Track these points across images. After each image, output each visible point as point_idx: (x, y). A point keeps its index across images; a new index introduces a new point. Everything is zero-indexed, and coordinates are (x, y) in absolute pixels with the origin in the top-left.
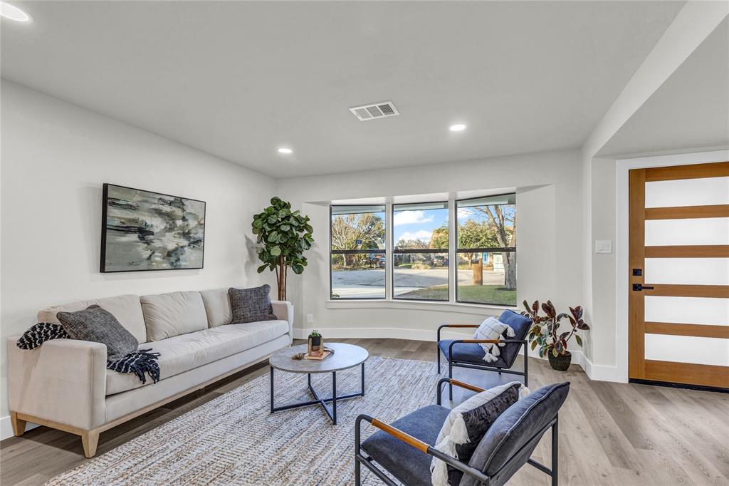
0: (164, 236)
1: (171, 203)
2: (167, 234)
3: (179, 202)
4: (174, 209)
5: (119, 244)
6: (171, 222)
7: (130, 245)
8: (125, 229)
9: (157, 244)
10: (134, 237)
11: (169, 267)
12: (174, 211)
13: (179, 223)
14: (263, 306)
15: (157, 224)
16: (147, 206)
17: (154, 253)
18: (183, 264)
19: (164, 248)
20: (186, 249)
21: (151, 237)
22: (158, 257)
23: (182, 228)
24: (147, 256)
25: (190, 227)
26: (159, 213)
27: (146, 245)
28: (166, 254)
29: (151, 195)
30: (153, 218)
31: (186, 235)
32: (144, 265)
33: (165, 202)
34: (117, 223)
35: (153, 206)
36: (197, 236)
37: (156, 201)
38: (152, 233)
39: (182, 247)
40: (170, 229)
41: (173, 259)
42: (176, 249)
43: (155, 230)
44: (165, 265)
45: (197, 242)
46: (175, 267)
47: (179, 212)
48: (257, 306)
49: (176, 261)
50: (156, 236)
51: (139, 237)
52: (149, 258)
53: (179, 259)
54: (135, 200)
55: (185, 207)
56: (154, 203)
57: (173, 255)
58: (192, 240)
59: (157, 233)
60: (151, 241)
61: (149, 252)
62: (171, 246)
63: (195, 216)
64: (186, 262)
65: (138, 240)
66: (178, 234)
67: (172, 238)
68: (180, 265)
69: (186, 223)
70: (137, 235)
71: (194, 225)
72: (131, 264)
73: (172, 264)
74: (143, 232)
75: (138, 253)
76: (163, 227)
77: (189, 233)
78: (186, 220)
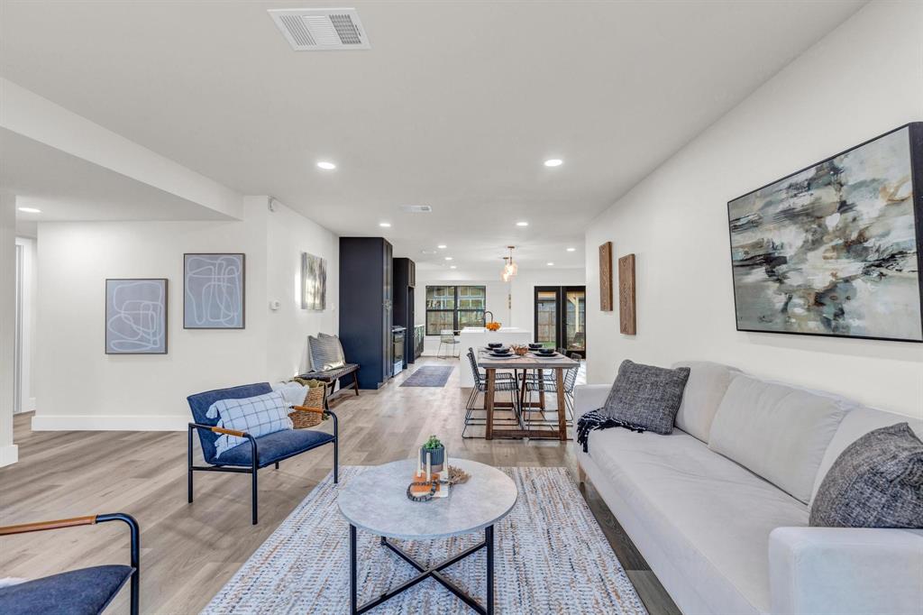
0: (806, 260)
1: (810, 185)
2: (811, 255)
3: (829, 171)
4: (816, 193)
5: (747, 286)
6: (815, 226)
7: (759, 287)
8: (750, 263)
9: (794, 280)
10: (761, 273)
11: (822, 330)
12: (818, 199)
13: (833, 221)
16: (772, 211)
17: (790, 298)
18: (853, 322)
19: (806, 289)
20: (857, 283)
21: (783, 268)
22: (799, 307)
23: (842, 231)
24: (781, 305)
25: (862, 224)
26: (791, 215)
27: (777, 285)
28: (812, 300)
31: (853, 246)
32: (778, 323)
33: (797, 189)
34: (741, 255)
35: (781, 207)
36: (884, 243)
37: (784, 195)
38: (783, 261)
39: (847, 280)
40: (814, 242)
41: (828, 311)
42: (832, 288)
43: (788, 253)
45: (888, 260)
46: (835, 330)
47: (829, 196)
49: (836, 316)
50: (791, 264)
51: (767, 272)
52: (785, 310)
53: (843, 313)
55: (842, 177)
56: (782, 201)
57: (827, 300)
58: (873, 257)
59: (792, 257)
60: (784, 276)
61: (783, 298)
62: (821, 282)
63: (875, 187)
64: (860, 317)
65: (766, 276)
66: (834, 248)
67: (821, 263)
68: (847, 327)
69: (850, 215)
70: (764, 269)
71: (875, 214)
72: (762, 319)
73: (827, 322)
74: (771, 261)
75: (769, 301)
76: (800, 243)
77: (861, 239)
78: (851, 208)
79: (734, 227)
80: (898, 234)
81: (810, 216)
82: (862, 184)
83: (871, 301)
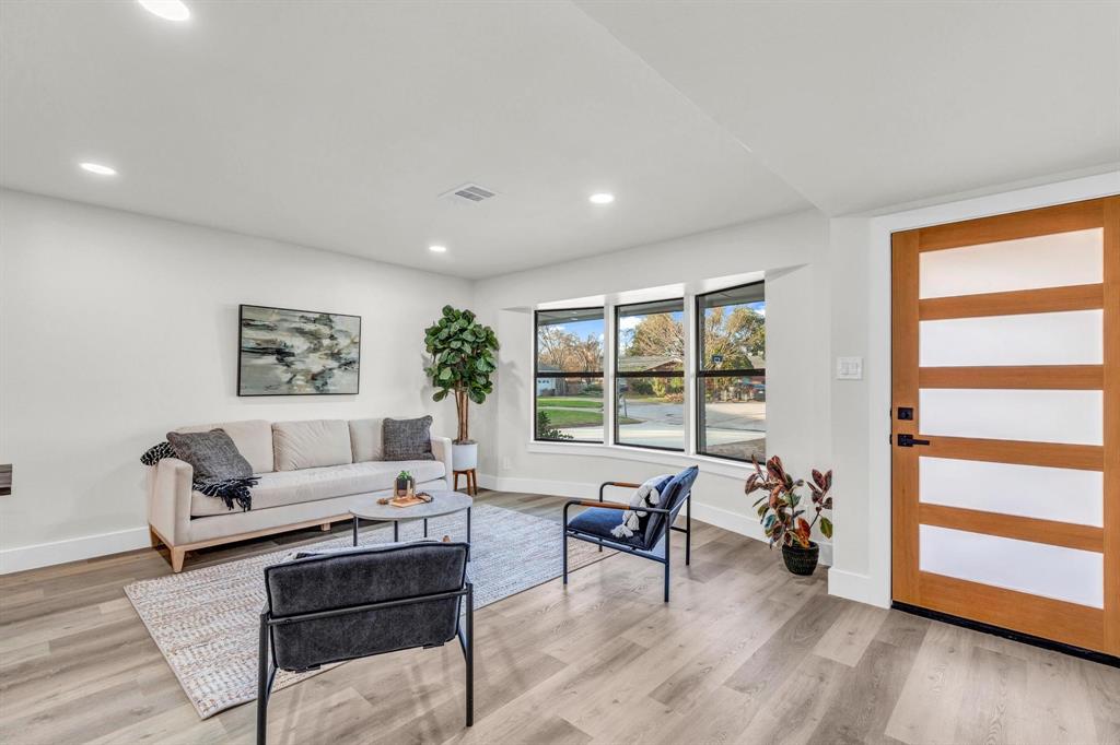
0: (307, 357)
1: (315, 321)
2: (311, 355)
3: (326, 318)
4: (319, 326)
5: (254, 367)
6: (316, 342)
7: (268, 368)
8: (262, 351)
9: (298, 366)
10: (271, 359)
11: (314, 392)
12: (319, 330)
13: (326, 342)
14: (417, 442)
16: (286, 325)
17: (295, 376)
18: (331, 388)
19: (308, 371)
20: (335, 371)
21: (292, 359)
22: (300, 381)
23: (330, 348)
24: (287, 379)
25: (340, 347)
26: (301, 332)
27: (285, 368)
28: (309, 377)
29: (292, 313)
30: (294, 339)
31: (335, 356)
32: (284, 389)
33: (308, 320)
34: (252, 344)
35: (294, 325)
36: (349, 357)
37: (297, 320)
38: (293, 355)
39: (330, 369)
40: (314, 349)
41: (319, 383)
42: (323, 372)
43: (296, 351)
44: (310, 390)
45: (349, 363)
46: (322, 392)
47: (325, 330)
48: (410, 441)
49: (323, 385)
50: (297, 358)
51: (277, 359)
52: (290, 382)
53: (327, 383)
54: (273, 319)
55: (333, 324)
56: (295, 322)
57: (319, 378)
58: (343, 361)
59: (299, 354)
60: (292, 363)
61: (289, 376)
62: (316, 369)
63: (346, 334)
64: (335, 385)
65: (276, 362)
66: (326, 354)
67: (317, 360)
68: (328, 390)
69: (335, 342)
70: (275, 357)
71: (346, 344)
72: (268, 388)
73: (318, 388)
74: (282, 354)
75: (277, 377)
76: (306, 347)
77: (339, 353)
78: (336, 339)
79: (244, 323)
80: (354, 355)
81: (314, 336)
82: (341, 331)
83: (340, 379)
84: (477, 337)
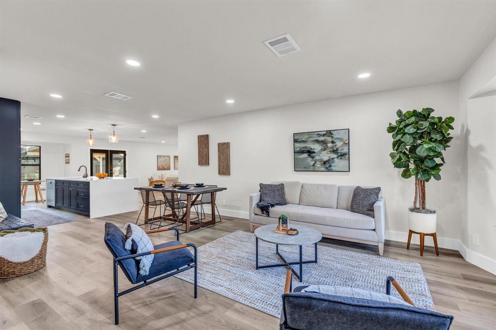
0: (321, 153)
1: (324, 135)
2: (323, 152)
3: (329, 133)
4: (326, 138)
5: (300, 159)
6: (325, 145)
7: (304, 159)
8: (302, 152)
9: (317, 158)
10: (306, 155)
11: (325, 170)
12: (326, 139)
13: (330, 145)
15: (317, 147)
16: (311, 139)
17: (316, 162)
18: (334, 168)
19: (321, 160)
20: (335, 160)
21: (314, 154)
22: (318, 165)
23: (332, 147)
24: (313, 164)
25: (337, 147)
26: (317, 141)
27: (311, 159)
28: (322, 163)
29: (313, 133)
30: (315, 145)
31: (335, 151)
32: (311, 168)
33: (320, 135)
34: (298, 149)
35: (314, 139)
36: (342, 151)
37: (315, 136)
39: (333, 159)
40: (324, 149)
41: (327, 166)
42: (329, 160)
43: (316, 151)
44: (323, 169)
45: (343, 155)
46: (329, 170)
47: (329, 139)
49: (329, 167)
50: (316, 154)
52: (314, 165)
53: (331, 166)
54: (304, 138)
55: (333, 136)
56: (315, 137)
57: (327, 163)
58: (339, 154)
60: (314, 157)
61: (313, 162)
62: (326, 158)
63: (341, 139)
64: (335, 167)
65: (308, 156)
66: (330, 151)
67: (326, 154)
68: (332, 169)
69: (335, 144)
70: (307, 154)
71: (340, 145)
72: (305, 168)
73: (327, 168)
74: (310, 152)
75: (308, 163)
76: (320, 149)
77: (337, 150)
78: (335, 143)
79: (295, 141)
80: (345, 150)
81: (324, 143)
82: (338, 138)
83: (339, 163)
84: (418, 129)
